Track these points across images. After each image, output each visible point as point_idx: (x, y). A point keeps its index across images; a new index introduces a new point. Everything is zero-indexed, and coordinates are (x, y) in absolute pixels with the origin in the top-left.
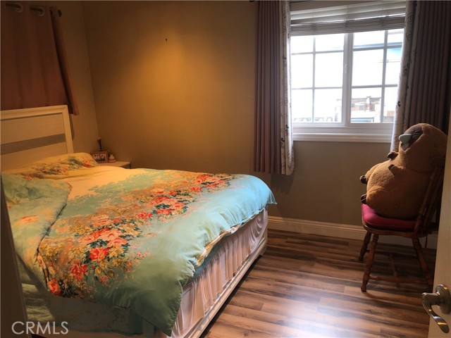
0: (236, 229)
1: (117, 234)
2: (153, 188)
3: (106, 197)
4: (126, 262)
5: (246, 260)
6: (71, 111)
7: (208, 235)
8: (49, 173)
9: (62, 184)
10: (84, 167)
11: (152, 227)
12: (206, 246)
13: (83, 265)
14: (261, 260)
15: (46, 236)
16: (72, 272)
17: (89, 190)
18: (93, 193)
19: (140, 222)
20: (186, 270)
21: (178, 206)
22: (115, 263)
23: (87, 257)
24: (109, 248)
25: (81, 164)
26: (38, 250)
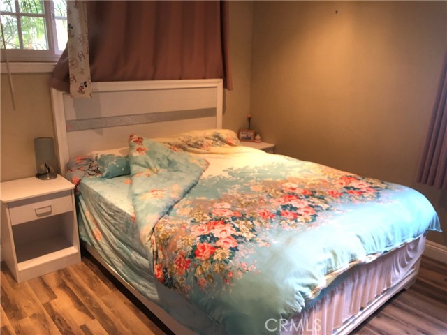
0: (374, 258)
1: (230, 231)
2: (287, 181)
3: (236, 182)
4: (228, 271)
5: (382, 294)
6: (225, 86)
7: (333, 261)
8: (192, 146)
9: (200, 161)
10: (226, 145)
11: (270, 232)
12: (328, 274)
13: (187, 259)
14: (403, 294)
15: (166, 215)
16: (176, 263)
17: (224, 171)
18: (226, 175)
19: (259, 222)
20: (292, 302)
21: (307, 212)
22: (217, 268)
23: (192, 251)
24: (216, 247)
25: (223, 141)
26: (153, 229)
